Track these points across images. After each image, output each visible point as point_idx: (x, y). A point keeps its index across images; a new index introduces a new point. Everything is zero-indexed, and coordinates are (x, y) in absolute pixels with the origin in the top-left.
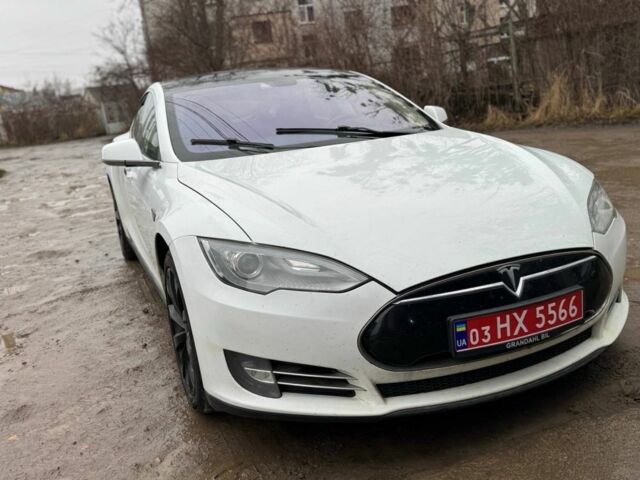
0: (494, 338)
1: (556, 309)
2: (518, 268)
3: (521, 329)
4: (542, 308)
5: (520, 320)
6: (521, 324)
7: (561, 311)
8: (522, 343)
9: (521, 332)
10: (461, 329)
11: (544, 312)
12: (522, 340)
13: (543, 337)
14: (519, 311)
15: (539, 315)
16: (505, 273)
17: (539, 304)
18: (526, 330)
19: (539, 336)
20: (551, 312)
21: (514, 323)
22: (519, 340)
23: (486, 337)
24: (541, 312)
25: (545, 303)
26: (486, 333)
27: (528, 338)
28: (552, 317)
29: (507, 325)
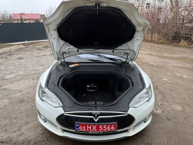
0: (86, 130)
2: (99, 114)
7: (108, 128)
9: (94, 130)
10: (77, 125)
11: (103, 127)
13: (101, 133)
14: (94, 126)
16: (95, 114)
17: (101, 125)
18: (96, 130)
21: (92, 128)
22: (93, 132)
26: (84, 128)
27: (96, 132)
28: (105, 129)
29: (90, 128)
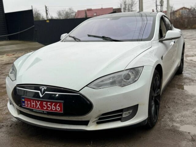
0: (31, 107)
1: (51, 105)
2: (46, 89)
3: (38, 107)
4: (45, 103)
5: (38, 104)
6: (38, 105)
7: (53, 107)
8: (38, 111)
9: (38, 108)
10: (23, 100)
12: (38, 110)
13: (44, 112)
14: (38, 101)
15: (44, 105)
16: (41, 89)
17: (45, 101)
18: (40, 108)
19: (43, 111)
20: (48, 105)
21: (36, 105)
22: (37, 110)
23: (29, 105)
24: (45, 104)
25: (47, 102)
26: (29, 104)
27: (40, 110)
28: (49, 107)
29: (34, 104)
